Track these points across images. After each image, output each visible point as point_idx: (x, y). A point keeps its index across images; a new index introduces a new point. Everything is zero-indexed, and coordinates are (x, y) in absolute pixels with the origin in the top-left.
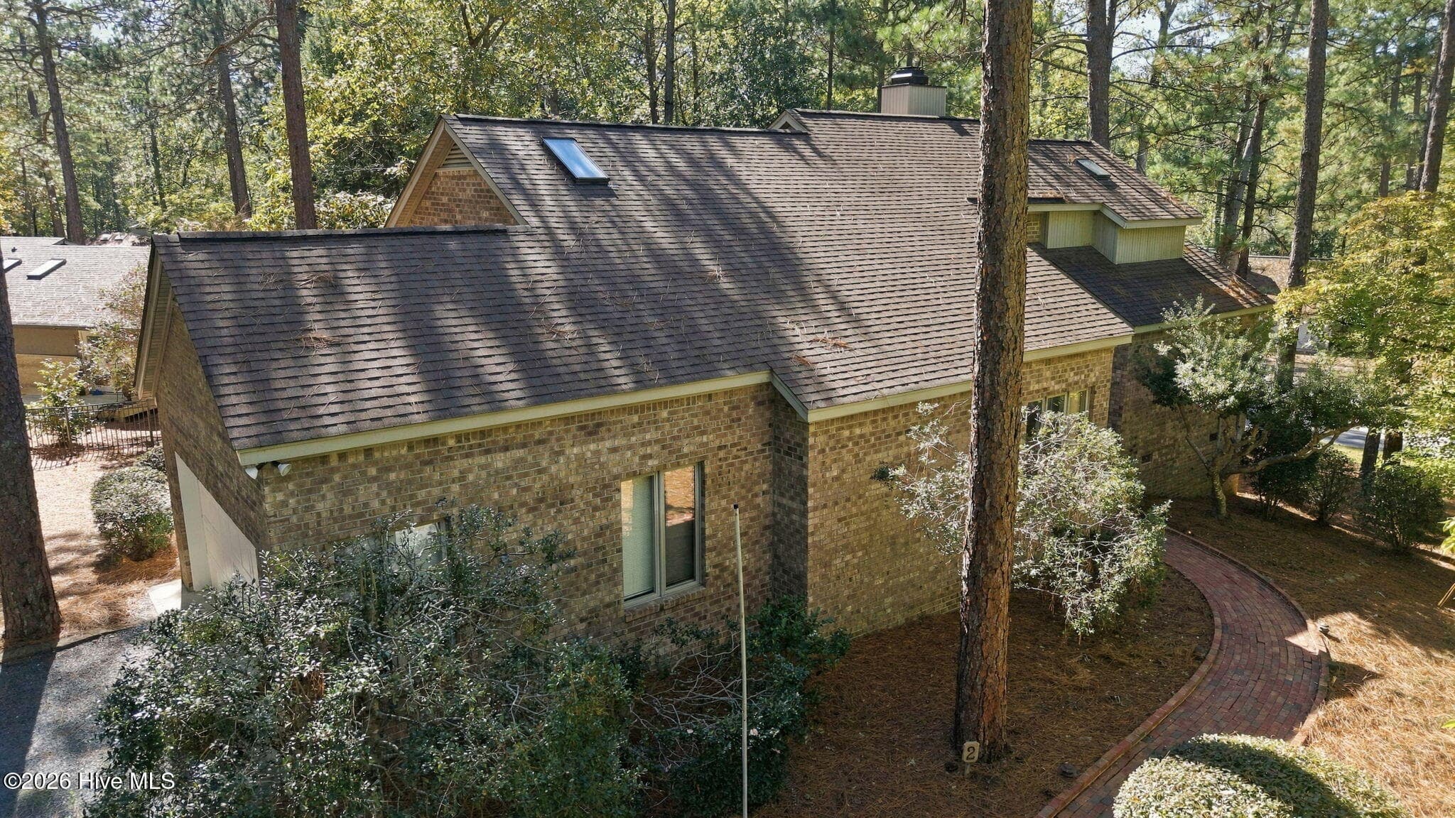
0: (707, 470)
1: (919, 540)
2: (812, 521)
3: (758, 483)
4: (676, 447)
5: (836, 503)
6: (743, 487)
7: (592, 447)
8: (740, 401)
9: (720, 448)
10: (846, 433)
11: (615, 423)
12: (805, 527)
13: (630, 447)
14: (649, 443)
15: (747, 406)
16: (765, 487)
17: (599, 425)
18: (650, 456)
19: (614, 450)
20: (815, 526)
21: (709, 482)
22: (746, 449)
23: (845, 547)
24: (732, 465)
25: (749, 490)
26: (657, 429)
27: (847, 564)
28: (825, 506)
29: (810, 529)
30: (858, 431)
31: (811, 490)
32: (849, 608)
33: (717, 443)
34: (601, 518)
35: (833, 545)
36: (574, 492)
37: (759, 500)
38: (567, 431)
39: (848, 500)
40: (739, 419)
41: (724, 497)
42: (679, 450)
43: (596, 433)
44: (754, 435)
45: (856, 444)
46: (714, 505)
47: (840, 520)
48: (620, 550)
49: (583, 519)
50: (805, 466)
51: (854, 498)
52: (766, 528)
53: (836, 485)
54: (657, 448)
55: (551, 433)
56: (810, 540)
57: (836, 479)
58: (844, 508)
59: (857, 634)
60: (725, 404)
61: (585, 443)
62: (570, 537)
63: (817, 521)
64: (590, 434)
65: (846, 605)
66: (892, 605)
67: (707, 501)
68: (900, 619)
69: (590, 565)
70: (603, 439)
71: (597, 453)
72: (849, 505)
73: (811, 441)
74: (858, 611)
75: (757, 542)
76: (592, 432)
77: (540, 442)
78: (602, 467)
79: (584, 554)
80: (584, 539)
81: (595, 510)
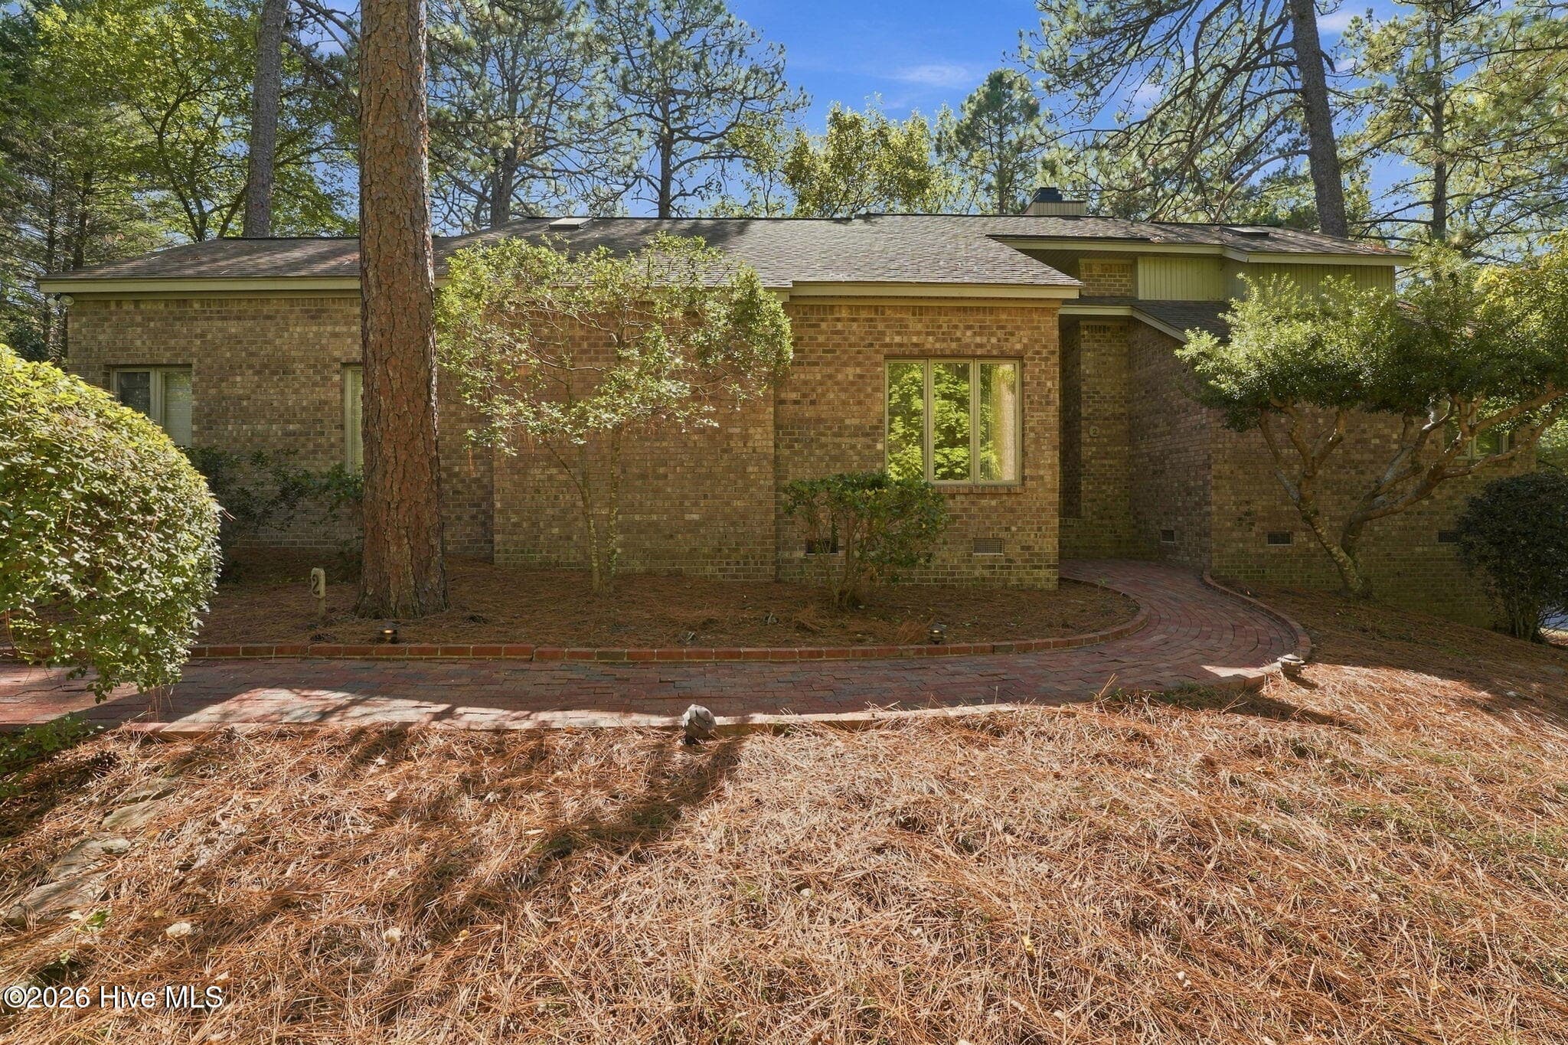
7: (315, 329)
11: (336, 311)
13: (350, 335)
17: (321, 311)
19: (334, 335)
32: (556, 531)
34: (320, 395)
36: (295, 365)
38: (291, 312)
43: (318, 317)
49: (303, 391)
55: (277, 311)
61: (310, 325)
64: (313, 317)
69: (308, 434)
70: (325, 324)
71: (319, 335)
76: (315, 316)
77: (268, 317)
78: (322, 348)
79: (302, 422)
80: (304, 409)
81: (315, 384)
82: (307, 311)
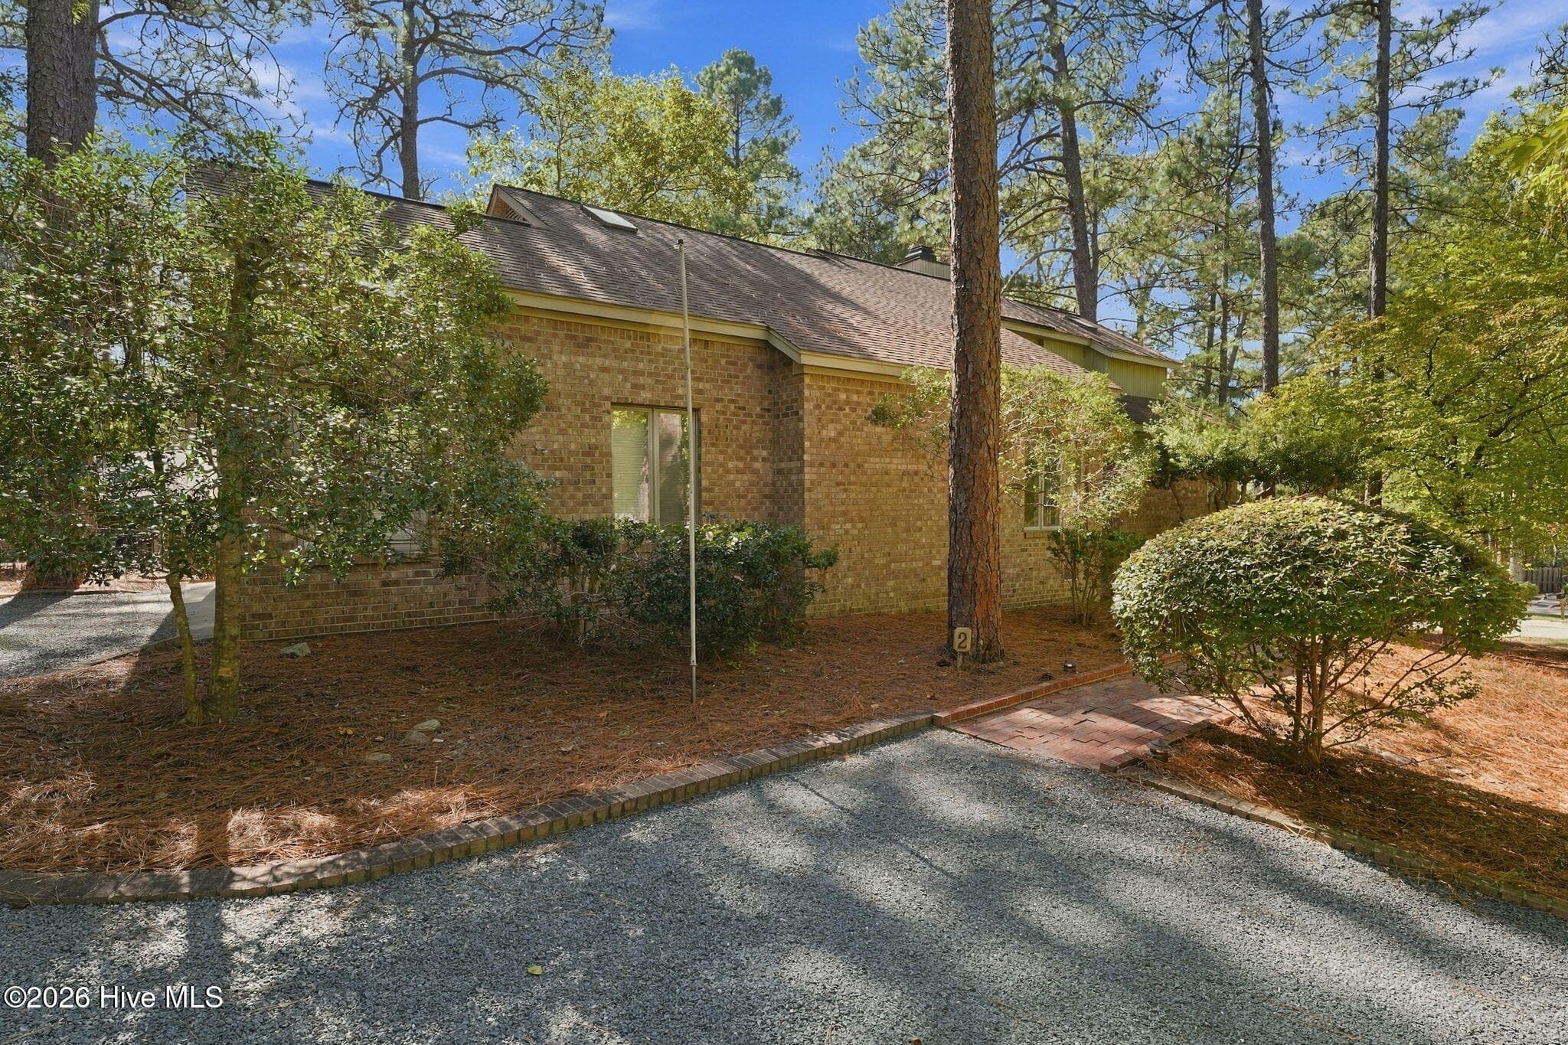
0: (704, 418)
1: (920, 529)
2: (809, 476)
3: (757, 448)
4: (670, 385)
5: (834, 466)
6: (742, 447)
7: (581, 359)
8: (738, 358)
9: (717, 400)
10: (843, 396)
11: (607, 342)
12: (801, 483)
13: (622, 372)
14: (642, 373)
15: (745, 365)
16: (764, 453)
17: (589, 340)
18: (643, 387)
19: (604, 369)
20: (812, 482)
21: (705, 433)
22: (744, 408)
23: (844, 514)
24: (730, 420)
25: (748, 453)
26: (650, 361)
27: (846, 532)
28: (821, 465)
29: (807, 484)
30: (855, 398)
31: (807, 444)
32: (850, 580)
33: (715, 394)
34: (590, 437)
35: (830, 508)
36: (561, 401)
37: (758, 465)
38: (555, 336)
39: (846, 465)
40: (737, 377)
41: (721, 452)
42: (674, 390)
43: (585, 346)
44: (752, 397)
45: (853, 410)
46: (709, 457)
47: (838, 484)
48: (609, 476)
49: (570, 431)
50: (801, 420)
51: (852, 465)
52: (766, 497)
53: (833, 446)
54: (650, 381)
55: (538, 333)
56: (806, 496)
57: (834, 440)
58: (842, 473)
59: (859, 610)
60: (722, 356)
61: (576, 354)
62: (556, 446)
63: (814, 477)
64: (579, 346)
65: (845, 577)
66: (894, 590)
67: (703, 450)
68: (904, 607)
69: (577, 483)
70: (593, 355)
71: (587, 367)
72: (847, 471)
73: (807, 393)
74: (859, 586)
75: (755, 509)
76: (584, 345)
77: (526, 339)
78: (592, 383)
79: (569, 468)
80: (571, 453)
81: (584, 425)
82: (574, 337)
